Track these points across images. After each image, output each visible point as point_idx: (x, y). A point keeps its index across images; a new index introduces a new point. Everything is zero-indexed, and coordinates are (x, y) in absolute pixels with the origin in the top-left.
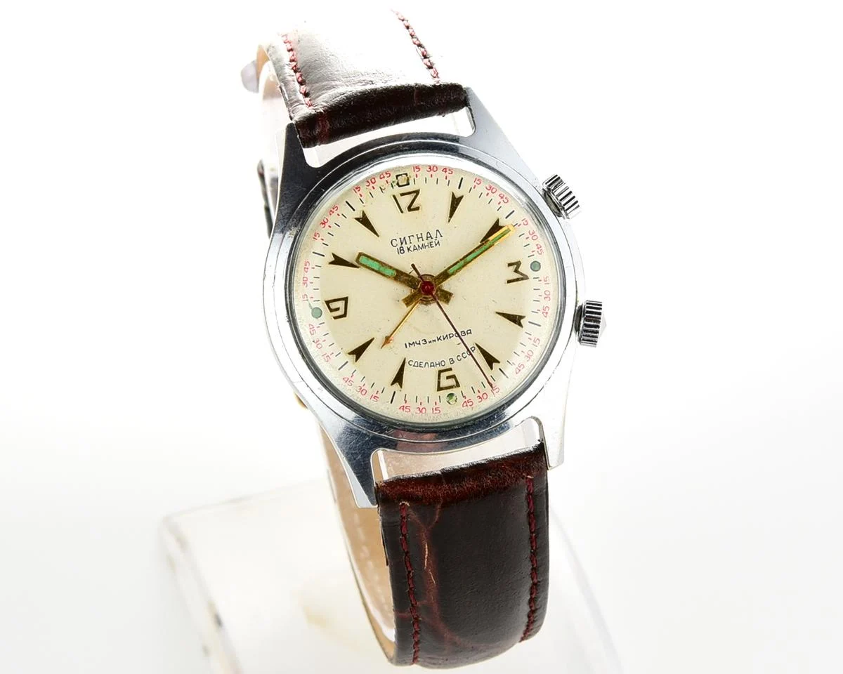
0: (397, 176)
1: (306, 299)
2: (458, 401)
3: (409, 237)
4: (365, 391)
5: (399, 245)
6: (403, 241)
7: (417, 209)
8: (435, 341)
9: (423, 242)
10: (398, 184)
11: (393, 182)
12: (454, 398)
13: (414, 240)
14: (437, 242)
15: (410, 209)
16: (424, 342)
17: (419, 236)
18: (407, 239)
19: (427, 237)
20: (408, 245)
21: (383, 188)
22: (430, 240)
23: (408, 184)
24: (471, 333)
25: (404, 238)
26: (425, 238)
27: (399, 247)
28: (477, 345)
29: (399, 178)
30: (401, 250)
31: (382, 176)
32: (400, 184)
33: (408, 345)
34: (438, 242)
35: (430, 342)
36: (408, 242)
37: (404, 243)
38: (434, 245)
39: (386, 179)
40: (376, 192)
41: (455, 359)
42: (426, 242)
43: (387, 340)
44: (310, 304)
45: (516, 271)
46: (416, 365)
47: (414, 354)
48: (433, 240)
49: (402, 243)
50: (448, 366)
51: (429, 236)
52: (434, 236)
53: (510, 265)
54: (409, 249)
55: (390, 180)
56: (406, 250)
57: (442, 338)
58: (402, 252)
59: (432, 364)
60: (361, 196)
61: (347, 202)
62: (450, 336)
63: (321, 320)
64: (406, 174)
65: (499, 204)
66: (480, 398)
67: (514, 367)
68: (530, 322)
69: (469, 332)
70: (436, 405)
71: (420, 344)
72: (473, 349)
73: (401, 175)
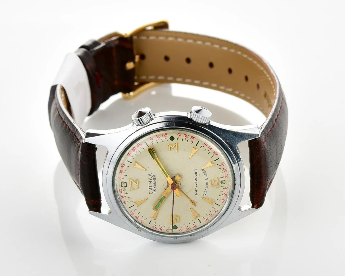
0: (122, 186)
1: (168, 230)
2: (224, 180)
3: (149, 186)
4: (212, 215)
5: (152, 191)
7: (138, 181)
8: (196, 184)
9: (153, 181)
10: (125, 187)
11: (124, 188)
12: (223, 181)
13: (151, 185)
17: (150, 182)
18: (150, 187)
20: (153, 187)
21: (126, 193)
23: (126, 183)
24: (196, 170)
26: (151, 181)
27: (153, 192)
30: (155, 191)
31: (121, 192)
32: (126, 186)
33: (196, 195)
35: (197, 186)
36: (152, 187)
38: (155, 178)
40: (127, 196)
41: (206, 178)
42: (153, 180)
43: (193, 202)
46: (205, 194)
47: (201, 193)
48: (153, 177)
49: (152, 190)
50: (208, 181)
51: (150, 179)
52: (151, 177)
54: (155, 188)
56: (155, 189)
57: (196, 182)
58: (155, 190)
59: (207, 187)
60: (128, 202)
61: (130, 208)
62: (196, 178)
63: (178, 226)
64: (122, 183)
65: (141, 148)
66: (225, 171)
67: (215, 155)
68: (196, 145)
69: (195, 170)
70: (224, 189)
71: (197, 191)
72: (203, 170)
73: (122, 185)
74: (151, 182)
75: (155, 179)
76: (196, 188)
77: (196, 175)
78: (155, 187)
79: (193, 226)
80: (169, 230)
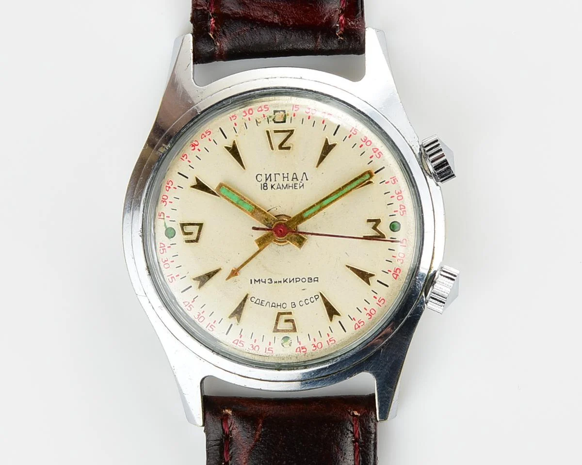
0: (275, 112)
1: (162, 217)
2: (292, 345)
3: (275, 174)
4: (202, 318)
5: (264, 181)
6: (268, 177)
7: (288, 148)
8: (281, 282)
9: (288, 182)
10: (273, 120)
11: (270, 117)
12: (289, 341)
13: (279, 179)
14: (301, 184)
15: (281, 147)
16: (269, 281)
17: (285, 175)
18: (273, 177)
19: (293, 178)
20: (273, 183)
21: (258, 121)
22: (295, 181)
23: (284, 122)
24: (317, 281)
25: (270, 175)
26: (290, 178)
28: (321, 294)
29: (276, 114)
30: (264, 187)
31: (260, 109)
32: (276, 121)
33: (253, 281)
34: (303, 185)
35: (276, 282)
36: (273, 179)
37: (269, 179)
38: (298, 186)
39: (263, 112)
40: (252, 124)
41: (297, 304)
42: (291, 183)
43: (234, 273)
44: (165, 223)
45: (374, 228)
46: (258, 302)
47: (258, 291)
48: (298, 182)
49: (267, 180)
50: (289, 309)
51: (295, 177)
52: (300, 178)
53: (369, 221)
54: (272, 187)
55: (268, 114)
56: (269, 186)
57: (288, 281)
58: (265, 188)
59: (274, 305)
60: (236, 125)
61: (220, 129)
62: (297, 280)
63: (173, 240)
64: (284, 111)
65: (371, 157)
66: (315, 346)
67: (354, 322)
68: (378, 281)
69: (316, 279)
70: (270, 345)
71: (265, 282)
72: (317, 297)
73: (279, 111)
74: (286, 179)
75: (295, 186)
76: (271, 281)
77: (304, 280)
78: (275, 187)
79: (174, 275)
80: (164, 219)
